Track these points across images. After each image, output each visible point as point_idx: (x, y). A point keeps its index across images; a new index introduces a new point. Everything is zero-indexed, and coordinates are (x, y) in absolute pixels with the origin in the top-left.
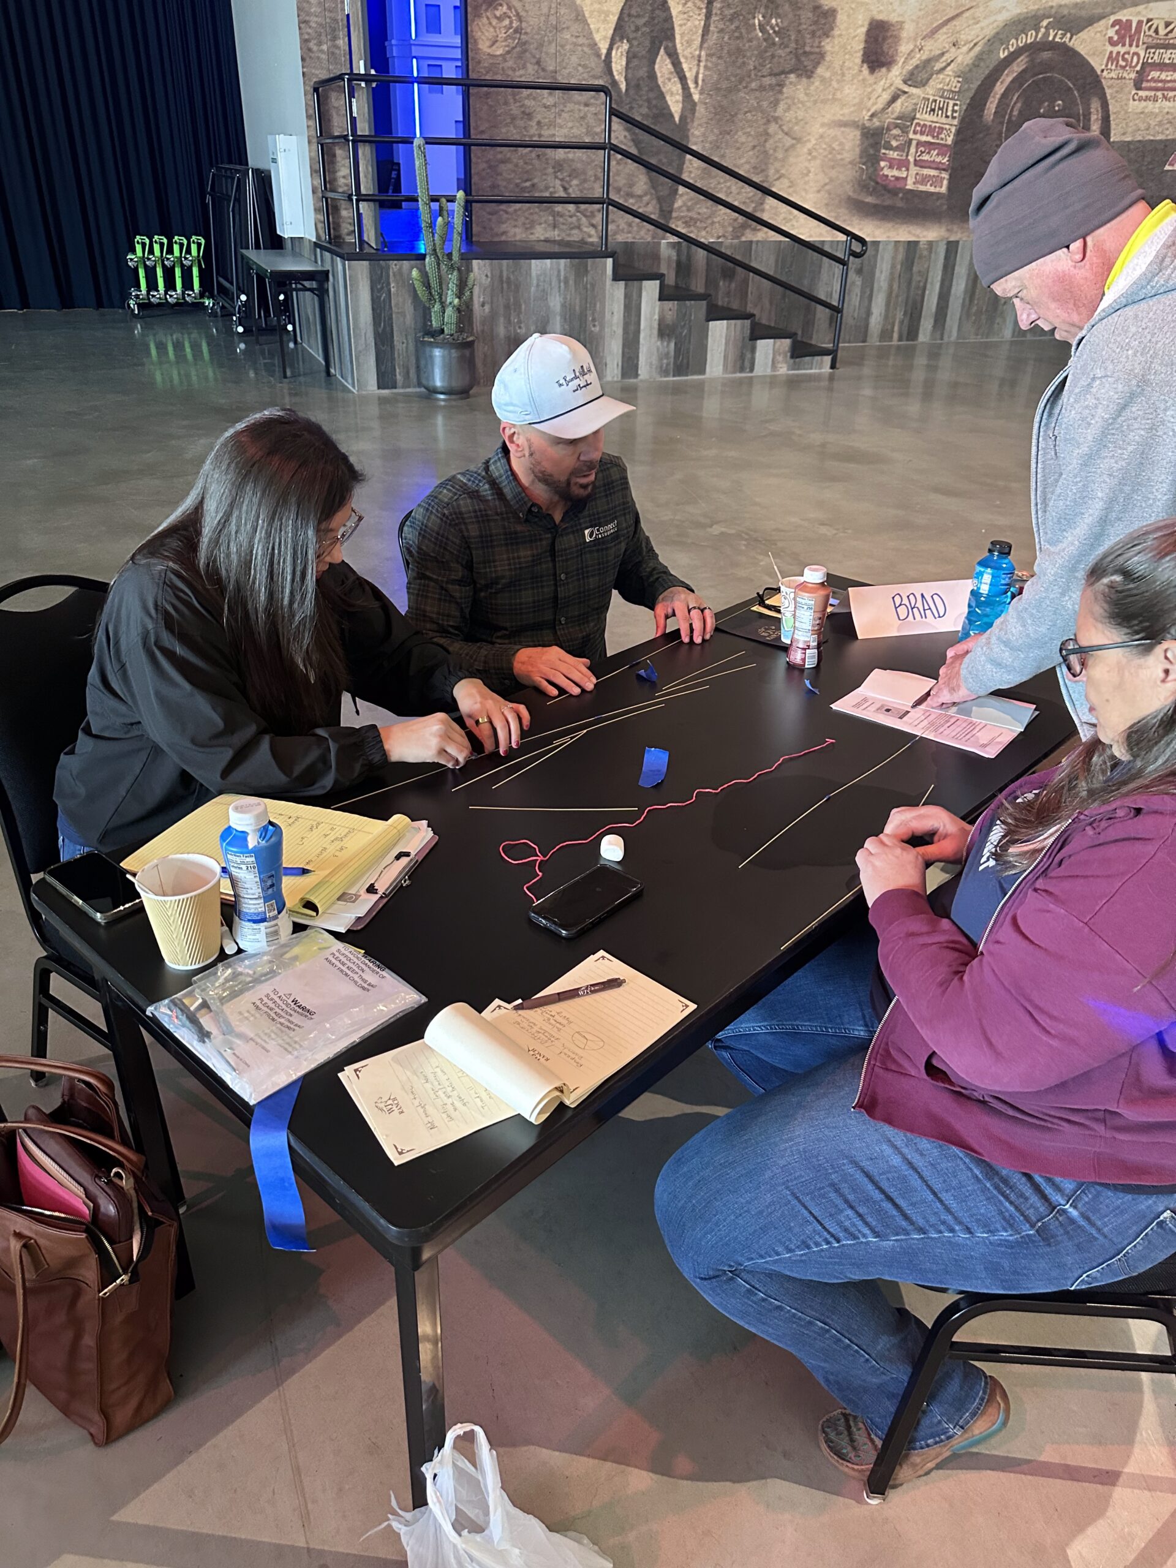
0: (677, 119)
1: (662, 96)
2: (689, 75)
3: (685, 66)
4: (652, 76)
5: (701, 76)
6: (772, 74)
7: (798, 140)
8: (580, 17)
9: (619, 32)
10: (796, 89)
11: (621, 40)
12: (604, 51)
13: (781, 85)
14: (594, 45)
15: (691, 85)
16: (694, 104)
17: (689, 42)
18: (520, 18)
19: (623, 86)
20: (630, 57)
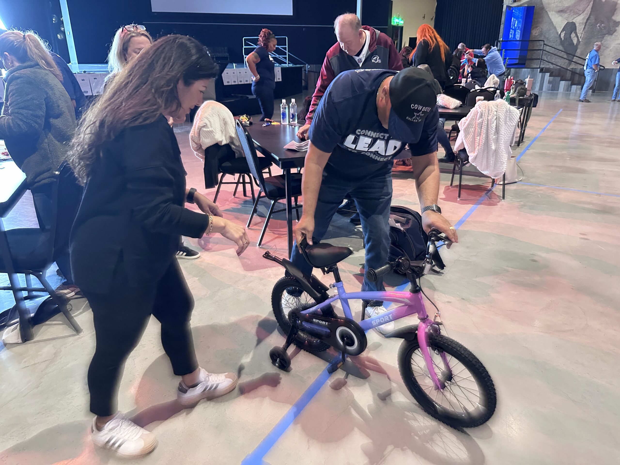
0: (575, 44)
1: (572, 40)
2: (579, 36)
3: (578, 35)
4: (570, 37)
5: (582, 37)
6: (601, 35)
7: (607, 48)
8: (555, 28)
9: (563, 30)
10: (608, 38)
11: (564, 31)
12: (559, 33)
13: (603, 37)
14: (557, 33)
15: (579, 38)
16: (580, 42)
17: (580, 30)
18: (542, 29)
19: (563, 39)
20: (565, 34)
